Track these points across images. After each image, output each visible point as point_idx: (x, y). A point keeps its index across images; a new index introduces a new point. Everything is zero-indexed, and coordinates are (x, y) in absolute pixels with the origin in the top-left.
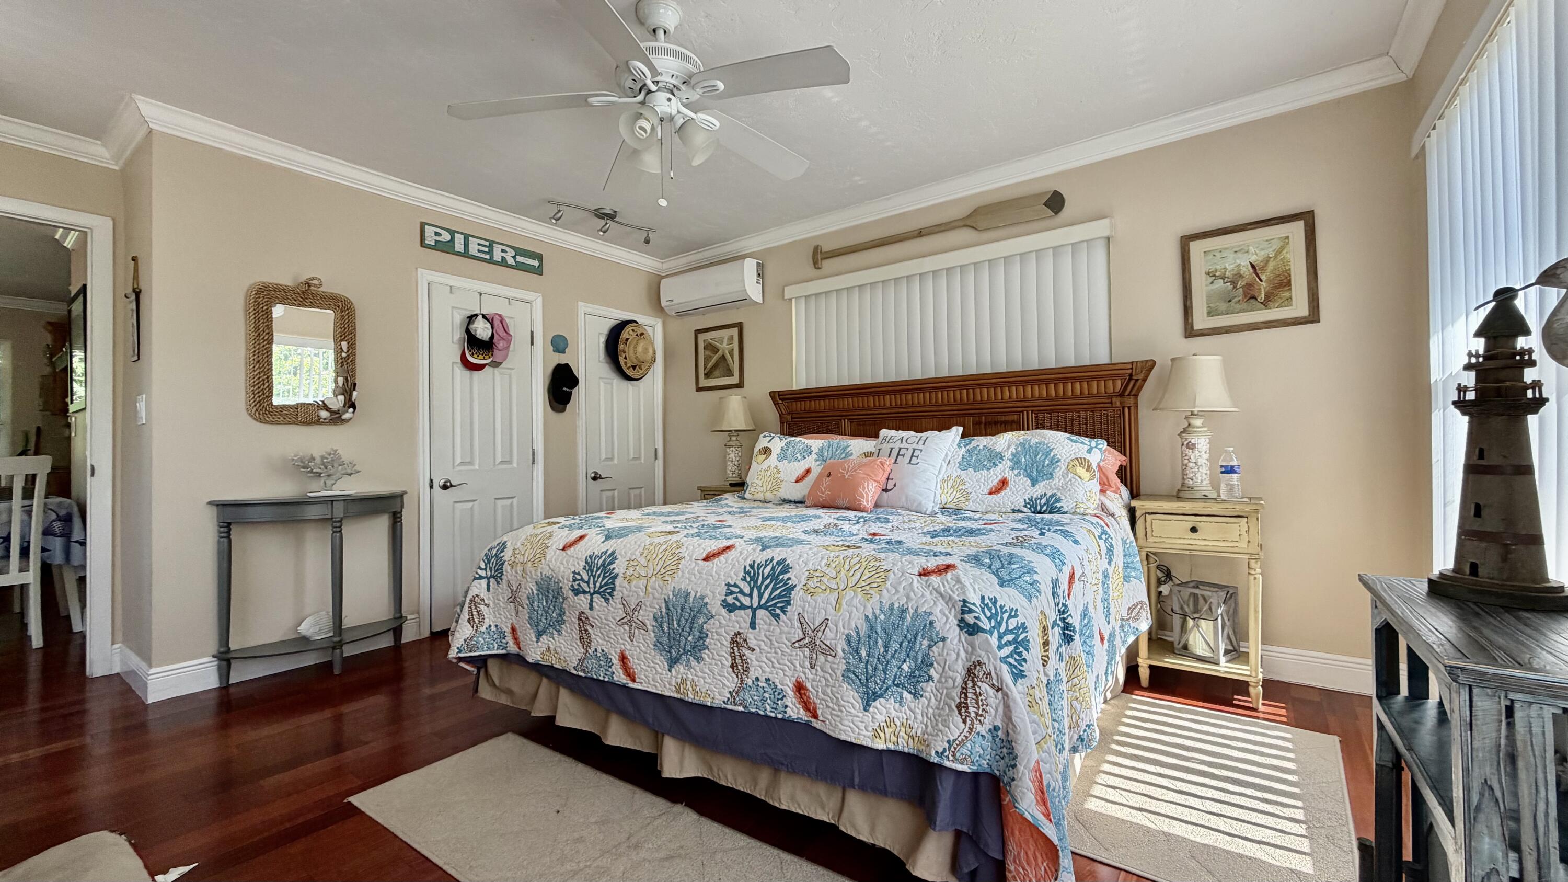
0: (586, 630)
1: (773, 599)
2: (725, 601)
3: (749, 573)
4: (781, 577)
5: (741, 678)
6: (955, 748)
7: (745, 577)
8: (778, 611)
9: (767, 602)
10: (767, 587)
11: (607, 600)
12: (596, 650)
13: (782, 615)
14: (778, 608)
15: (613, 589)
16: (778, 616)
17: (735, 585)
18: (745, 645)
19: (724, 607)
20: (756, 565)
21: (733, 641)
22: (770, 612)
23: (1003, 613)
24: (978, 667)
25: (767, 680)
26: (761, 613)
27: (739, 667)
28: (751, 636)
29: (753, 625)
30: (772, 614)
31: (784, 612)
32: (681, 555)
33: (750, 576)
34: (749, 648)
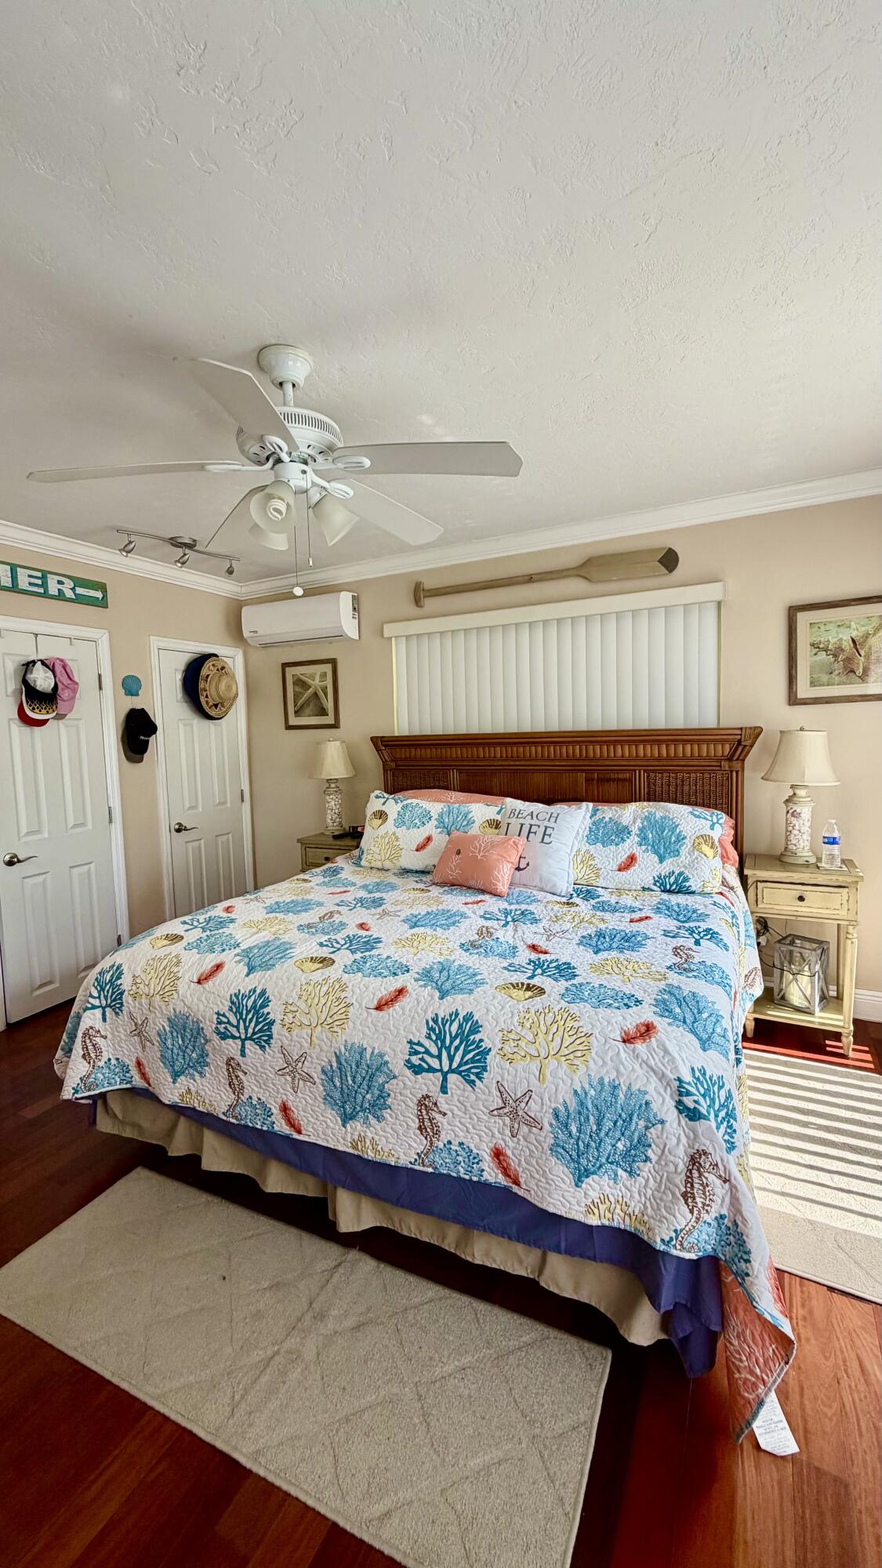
0: (237, 1077)
1: (466, 1063)
2: (408, 1061)
3: (432, 1029)
4: (472, 1038)
5: (431, 1140)
6: (683, 1238)
7: (429, 1034)
8: (473, 1077)
9: (460, 1066)
10: (457, 1049)
11: (262, 1048)
12: (251, 1098)
13: (478, 1082)
14: (473, 1073)
15: (270, 1037)
16: (473, 1082)
17: (419, 1044)
18: (435, 1109)
19: (409, 1068)
20: (440, 1020)
21: (420, 1103)
22: (463, 1077)
23: (713, 1085)
24: (703, 1157)
25: (461, 1144)
26: (452, 1078)
27: (429, 1130)
28: (442, 1100)
29: (444, 1089)
30: (465, 1079)
31: (480, 1079)
32: (348, 1001)
33: (435, 1034)
34: (440, 1112)
